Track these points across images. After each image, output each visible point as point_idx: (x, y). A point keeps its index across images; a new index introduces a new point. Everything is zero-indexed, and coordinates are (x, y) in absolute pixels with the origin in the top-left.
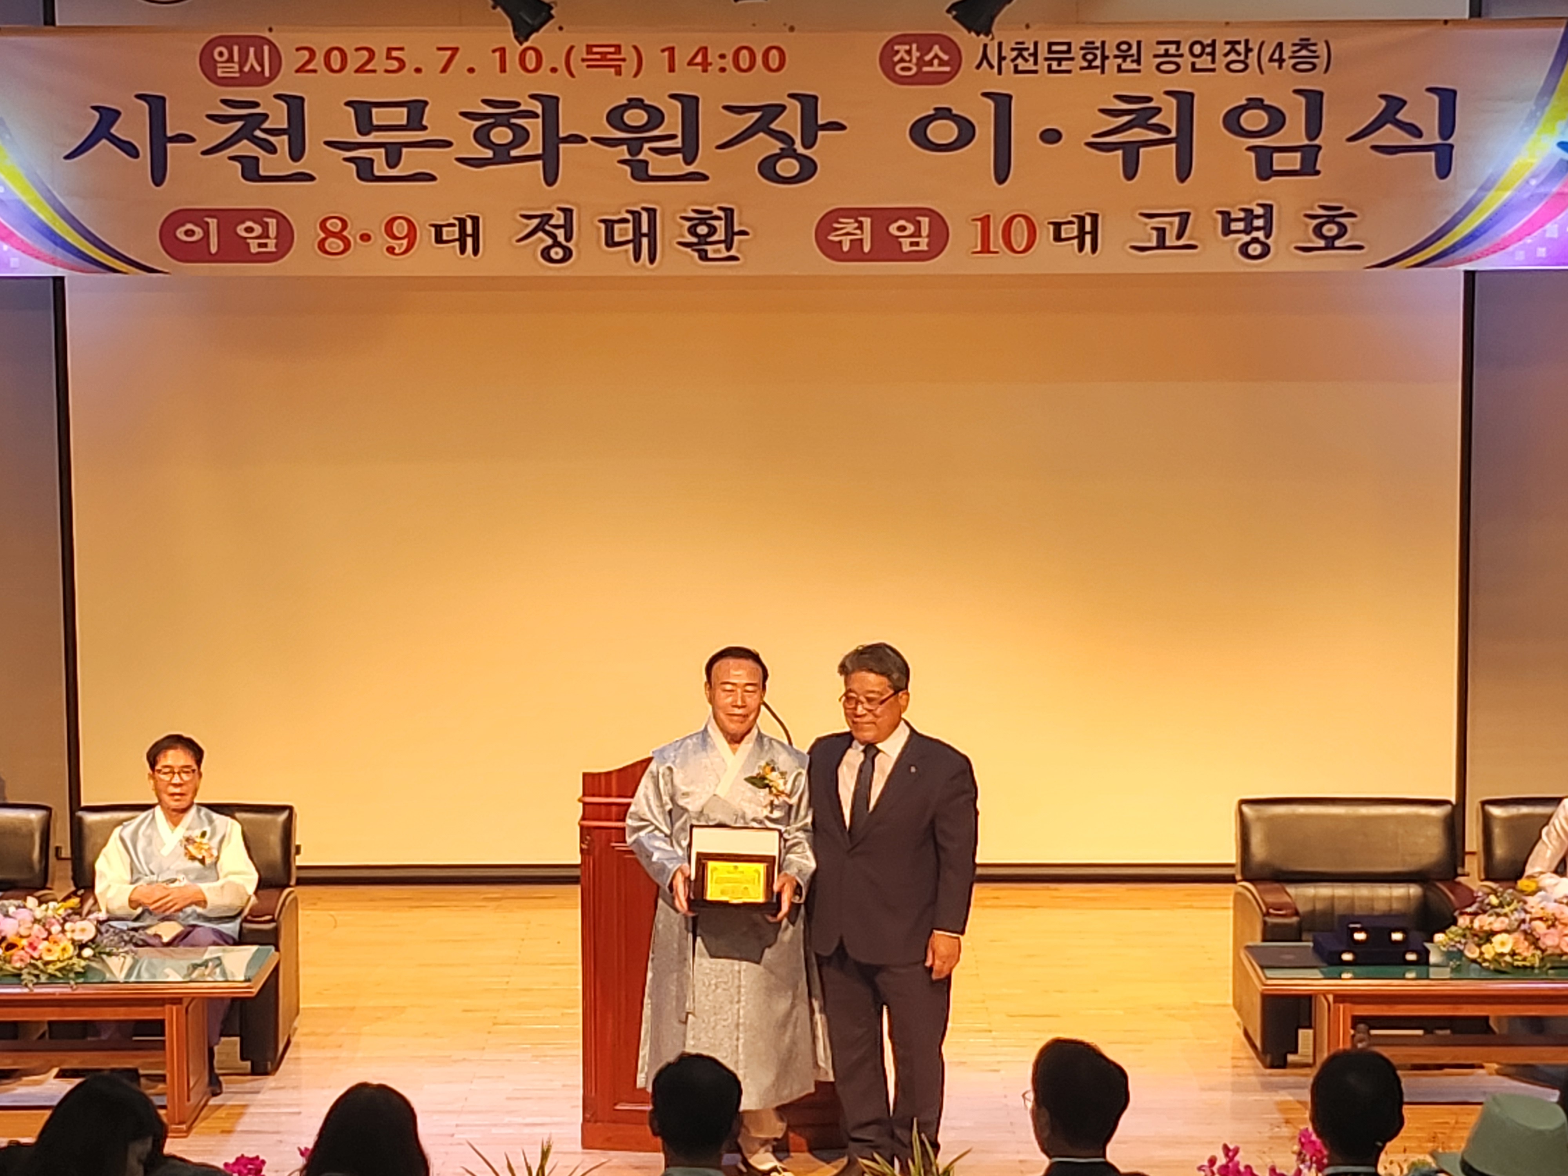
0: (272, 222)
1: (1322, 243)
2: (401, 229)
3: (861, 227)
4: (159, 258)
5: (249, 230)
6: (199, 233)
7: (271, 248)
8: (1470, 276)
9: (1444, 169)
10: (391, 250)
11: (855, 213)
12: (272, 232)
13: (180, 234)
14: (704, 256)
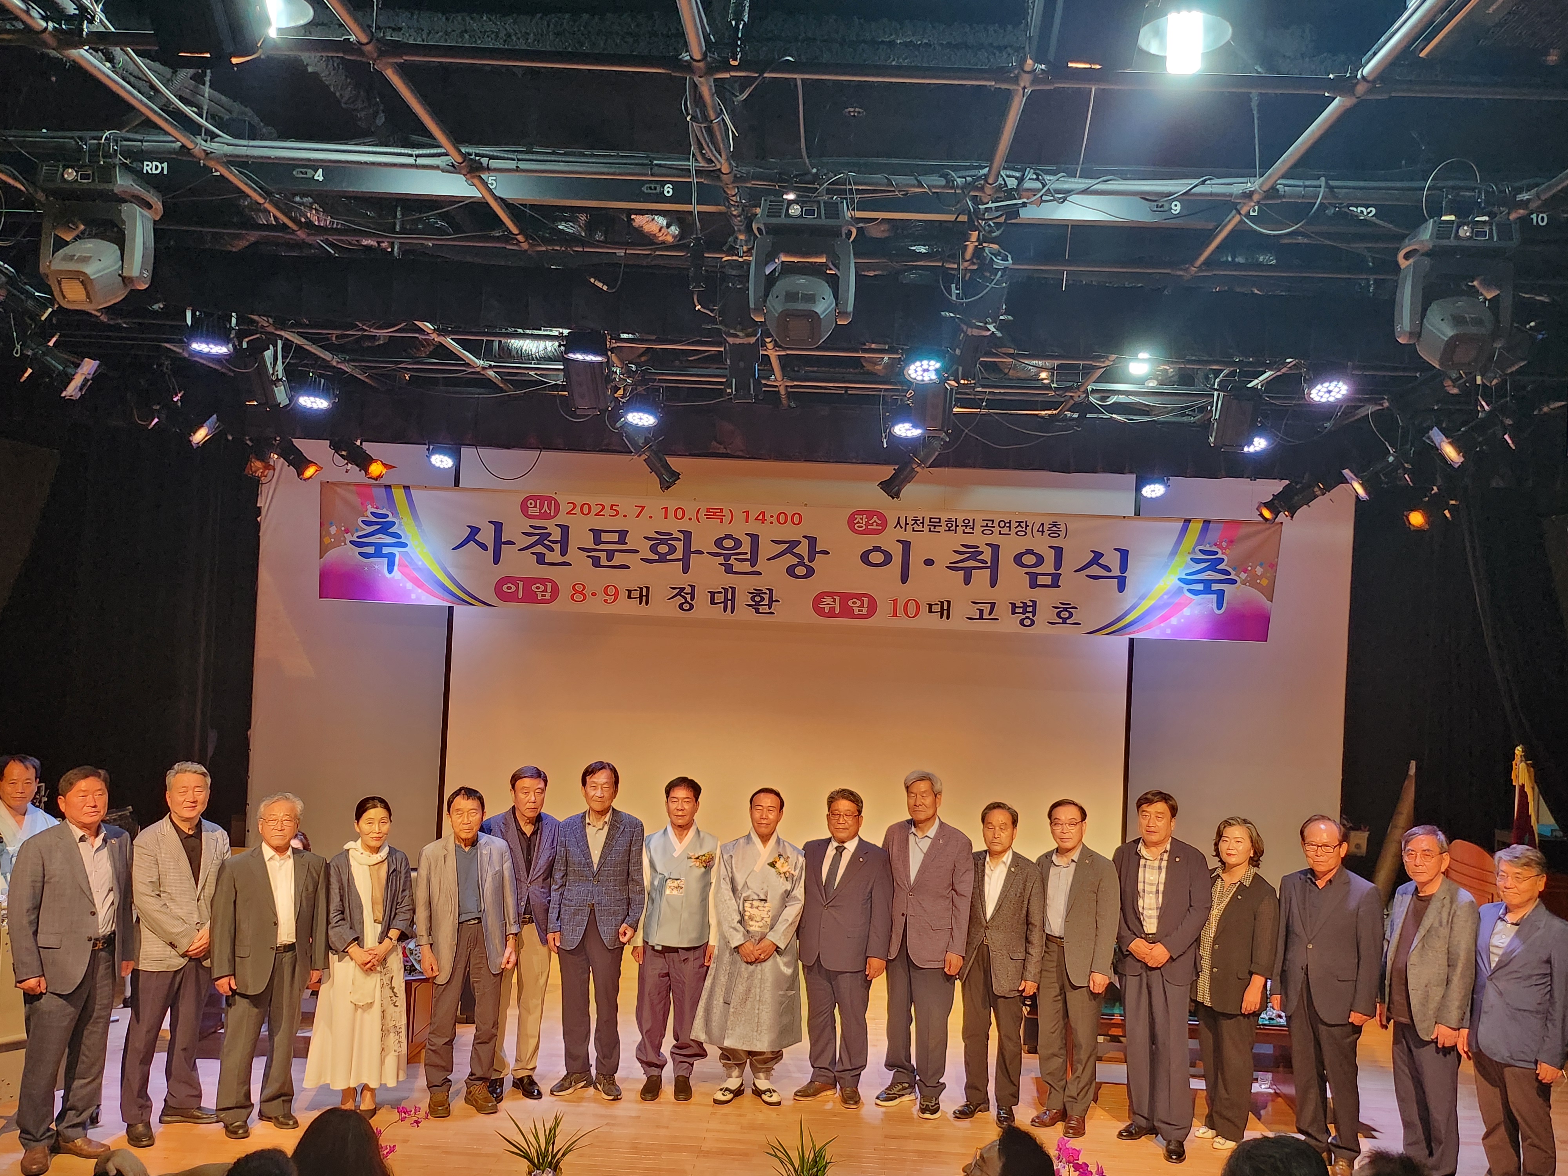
0: (549, 585)
1: (1061, 621)
2: (611, 591)
3: (834, 601)
4: (493, 599)
5: (538, 588)
6: (514, 588)
7: (548, 597)
8: (1132, 641)
9: (1122, 587)
10: (606, 601)
11: (831, 594)
12: (549, 590)
13: (505, 588)
14: (757, 611)
